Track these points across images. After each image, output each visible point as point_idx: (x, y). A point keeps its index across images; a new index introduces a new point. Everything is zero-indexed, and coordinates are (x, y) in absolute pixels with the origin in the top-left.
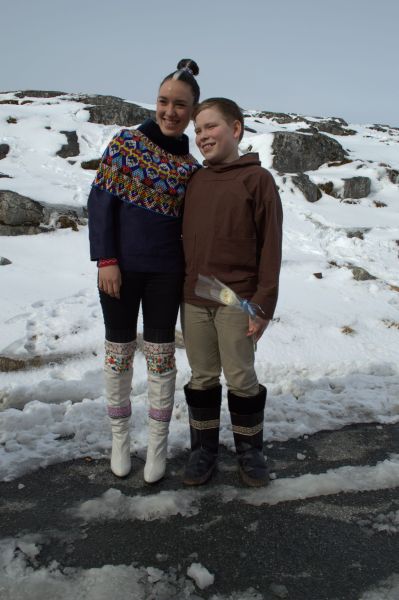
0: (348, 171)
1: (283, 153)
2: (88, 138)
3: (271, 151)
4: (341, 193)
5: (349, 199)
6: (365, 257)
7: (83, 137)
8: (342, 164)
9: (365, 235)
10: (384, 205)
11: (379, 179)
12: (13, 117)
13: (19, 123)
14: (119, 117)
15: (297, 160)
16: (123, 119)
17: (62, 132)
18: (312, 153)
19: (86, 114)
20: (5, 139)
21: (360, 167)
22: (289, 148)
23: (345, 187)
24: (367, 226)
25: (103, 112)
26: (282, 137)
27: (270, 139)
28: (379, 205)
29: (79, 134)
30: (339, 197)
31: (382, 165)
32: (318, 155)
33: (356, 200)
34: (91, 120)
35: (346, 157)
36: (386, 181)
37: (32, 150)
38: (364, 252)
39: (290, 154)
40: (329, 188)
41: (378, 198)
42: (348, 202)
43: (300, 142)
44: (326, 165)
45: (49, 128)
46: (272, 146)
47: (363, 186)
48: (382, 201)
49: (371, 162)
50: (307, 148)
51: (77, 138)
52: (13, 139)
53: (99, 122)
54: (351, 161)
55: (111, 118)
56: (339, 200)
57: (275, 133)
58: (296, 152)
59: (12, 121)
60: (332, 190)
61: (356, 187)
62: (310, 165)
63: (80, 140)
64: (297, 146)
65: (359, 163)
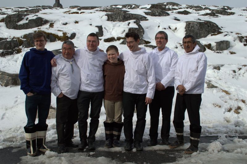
0: (219, 38)
1: (190, 31)
2: (107, 28)
3: (185, 30)
4: (215, 48)
5: (218, 51)
6: (218, 78)
7: (105, 28)
8: (217, 34)
9: (221, 68)
10: (234, 53)
11: (234, 41)
12: (77, 21)
13: (80, 23)
14: (120, 18)
15: (197, 34)
16: (121, 19)
17: (96, 26)
18: (204, 30)
19: (106, 17)
20: (74, 30)
21: (226, 35)
22: (193, 28)
23: (216, 45)
24: (223, 64)
25: (113, 16)
26: (190, 24)
27: (184, 25)
28: (232, 53)
29: (103, 27)
30: (214, 50)
31: (237, 34)
32: (206, 31)
33: (221, 51)
34: (108, 20)
35: (220, 30)
36: (238, 41)
37: (85, 35)
38: (218, 76)
39: (193, 31)
40: (209, 46)
41: (232, 50)
42: (218, 52)
43: (198, 26)
44: (210, 35)
45: (91, 25)
46: (185, 28)
47: (225, 45)
48: (234, 51)
49: (232, 32)
50: (201, 28)
51: (102, 28)
52: (77, 30)
53: (111, 21)
54: (222, 33)
55: (117, 18)
56: (214, 51)
57: (187, 22)
58: (196, 30)
59: (77, 22)
60: (210, 47)
61: (222, 45)
62: (202, 35)
63: (104, 30)
64: (196, 27)
65: (226, 33)
